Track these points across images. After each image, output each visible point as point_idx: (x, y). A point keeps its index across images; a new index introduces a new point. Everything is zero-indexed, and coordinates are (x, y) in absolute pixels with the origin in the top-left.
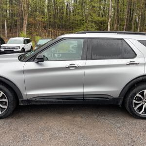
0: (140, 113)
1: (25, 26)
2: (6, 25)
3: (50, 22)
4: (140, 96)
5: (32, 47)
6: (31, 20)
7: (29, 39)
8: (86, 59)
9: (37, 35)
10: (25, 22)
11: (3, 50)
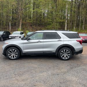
0: (63, 58)
1: (20, 25)
2: (10, 24)
3: (34, 22)
4: (63, 52)
5: (24, 36)
6: (24, 22)
7: (23, 32)
8: (44, 39)
9: (27, 30)
10: (21, 23)
11: (10, 38)
